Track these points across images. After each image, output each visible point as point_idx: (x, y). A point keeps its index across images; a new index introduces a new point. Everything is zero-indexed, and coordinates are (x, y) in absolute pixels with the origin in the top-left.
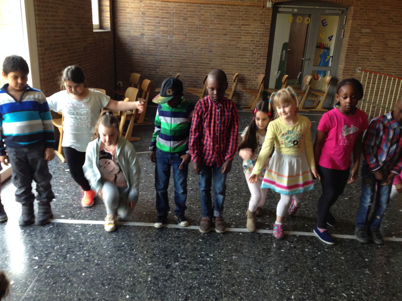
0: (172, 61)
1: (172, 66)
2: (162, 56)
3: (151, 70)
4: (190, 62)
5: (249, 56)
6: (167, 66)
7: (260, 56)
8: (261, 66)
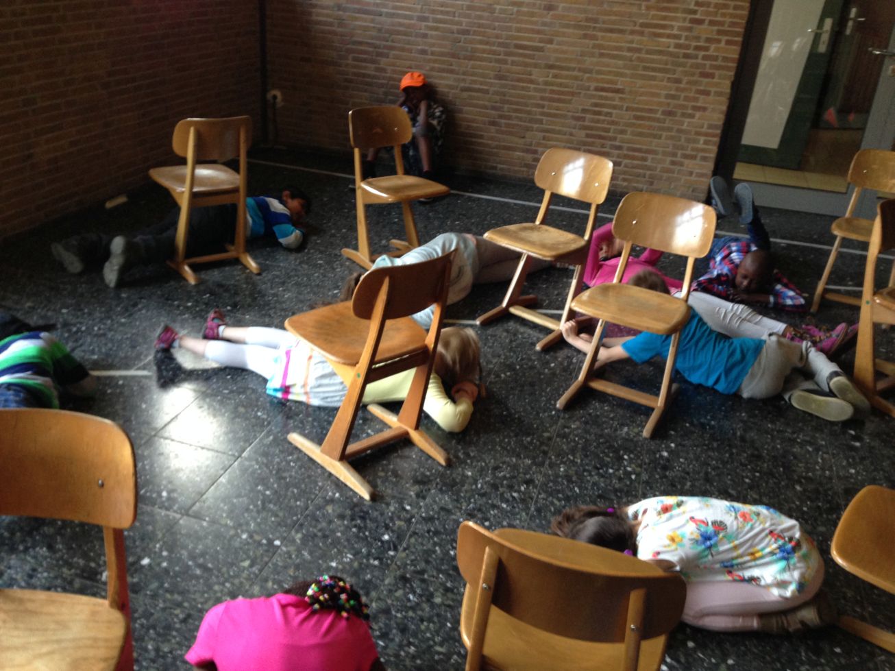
0: (425, 36)
1: (424, 52)
2: (398, 16)
3: (365, 60)
4: (481, 42)
5: (680, 29)
6: (410, 51)
7: (719, 32)
8: (718, 68)
